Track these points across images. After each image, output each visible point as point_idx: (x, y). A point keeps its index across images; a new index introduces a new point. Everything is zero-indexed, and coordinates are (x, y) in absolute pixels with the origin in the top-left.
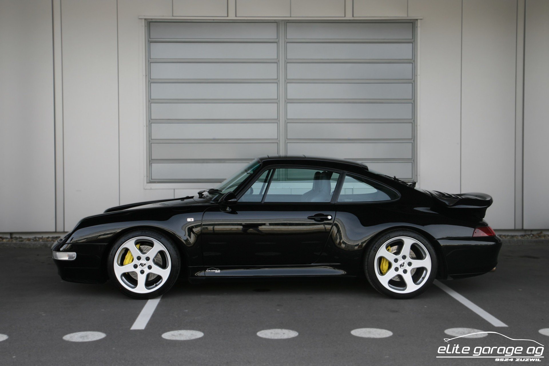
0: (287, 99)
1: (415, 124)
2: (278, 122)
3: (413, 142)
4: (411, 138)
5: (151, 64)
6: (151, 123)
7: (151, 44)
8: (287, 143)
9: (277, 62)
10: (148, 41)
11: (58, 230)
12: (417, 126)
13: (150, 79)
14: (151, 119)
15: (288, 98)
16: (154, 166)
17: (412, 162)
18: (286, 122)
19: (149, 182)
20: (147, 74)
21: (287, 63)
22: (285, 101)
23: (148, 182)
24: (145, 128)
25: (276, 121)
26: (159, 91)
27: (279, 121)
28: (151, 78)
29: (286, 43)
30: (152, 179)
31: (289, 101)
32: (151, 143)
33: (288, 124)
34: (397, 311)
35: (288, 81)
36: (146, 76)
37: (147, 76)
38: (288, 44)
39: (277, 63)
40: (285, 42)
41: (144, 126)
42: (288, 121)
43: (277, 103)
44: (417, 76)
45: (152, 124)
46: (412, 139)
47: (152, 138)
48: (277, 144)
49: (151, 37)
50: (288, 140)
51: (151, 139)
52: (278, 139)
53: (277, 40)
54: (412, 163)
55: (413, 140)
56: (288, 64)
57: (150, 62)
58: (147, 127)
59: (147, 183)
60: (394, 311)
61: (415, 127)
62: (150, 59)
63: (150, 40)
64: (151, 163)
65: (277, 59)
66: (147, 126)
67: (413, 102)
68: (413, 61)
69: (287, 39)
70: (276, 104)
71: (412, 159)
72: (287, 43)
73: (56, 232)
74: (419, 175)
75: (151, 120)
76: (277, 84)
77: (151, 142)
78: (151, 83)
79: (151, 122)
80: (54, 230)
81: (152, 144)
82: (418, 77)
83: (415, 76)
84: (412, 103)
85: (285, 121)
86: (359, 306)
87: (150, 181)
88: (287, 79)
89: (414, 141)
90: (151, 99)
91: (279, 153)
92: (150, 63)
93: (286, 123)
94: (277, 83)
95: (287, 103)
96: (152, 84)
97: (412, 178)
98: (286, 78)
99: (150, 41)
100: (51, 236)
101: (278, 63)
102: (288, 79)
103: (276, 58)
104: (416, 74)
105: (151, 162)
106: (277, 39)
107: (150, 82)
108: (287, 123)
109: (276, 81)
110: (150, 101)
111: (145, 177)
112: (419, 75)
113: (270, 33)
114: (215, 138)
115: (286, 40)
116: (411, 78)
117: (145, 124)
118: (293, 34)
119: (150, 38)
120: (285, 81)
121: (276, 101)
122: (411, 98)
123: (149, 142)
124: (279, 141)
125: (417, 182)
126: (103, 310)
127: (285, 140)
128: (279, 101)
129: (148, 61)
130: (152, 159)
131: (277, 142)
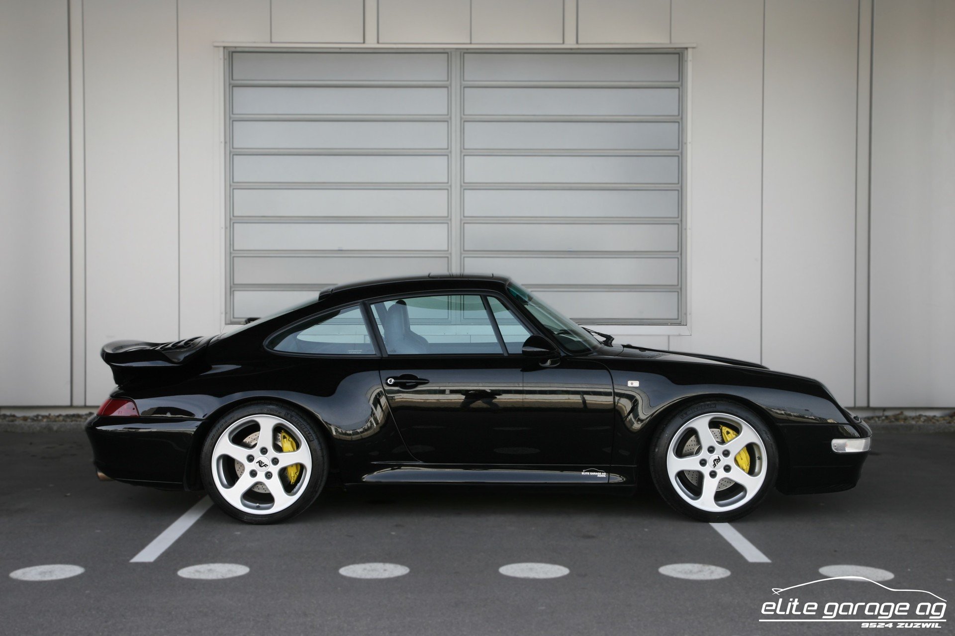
0: (464, 183)
1: (684, 227)
2: (449, 222)
3: (680, 257)
4: (676, 250)
5: (235, 123)
6: (234, 223)
7: (235, 89)
8: (464, 257)
9: (447, 121)
10: (230, 85)
11: (75, 403)
12: (686, 229)
13: (233, 148)
14: (233, 216)
15: (466, 181)
16: (238, 295)
17: (678, 290)
18: (462, 222)
19: (229, 322)
20: (228, 140)
21: (464, 121)
22: (461, 186)
23: (227, 323)
24: (223, 231)
25: (445, 220)
26: (246, 169)
27: (451, 219)
28: (235, 146)
29: (462, 88)
30: (234, 318)
31: (466, 187)
32: (234, 257)
33: (465, 225)
35: (465, 152)
36: (225, 143)
37: (228, 145)
38: (466, 89)
40: (461, 86)
41: (222, 228)
42: (465, 220)
43: (448, 189)
44: (686, 143)
45: (236, 225)
46: (678, 251)
47: (235, 248)
48: (446, 258)
49: (234, 78)
50: (464, 252)
51: (234, 250)
52: (448, 251)
53: (448, 83)
54: (677, 292)
55: (679, 253)
56: (466, 123)
57: (232, 119)
58: (227, 230)
59: (226, 324)
60: (588, 537)
61: (684, 231)
62: (233, 114)
63: (232, 82)
64: (234, 291)
65: (448, 115)
66: (226, 228)
67: (680, 189)
68: (679, 120)
69: (464, 80)
70: (446, 191)
71: (678, 285)
72: (464, 87)
73: (71, 407)
74: (690, 314)
75: (233, 218)
76: (447, 157)
77: (233, 255)
78: (233, 155)
79: (233, 220)
80: (68, 403)
81: (235, 259)
82: (689, 146)
84: (678, 190)
85: (461, 220)
87: (230, 320)
88: (464, 149)
89: (681, 254)
90: (233, 182)
92: (233, 121)
93: (462, 224)
94: (448, 155)
95: (464, 189)
96: (235, 157)
97: (678, 319)
98: (463, 147)
99: (232, 85)
100: (64, 412)
101: (450, 121)
102: (467, 149)
103: (446, 113)
105: (232, 290)
106: (448, 81)
107: (233, 153)
108: (464, 223)
109: (445, 153)
110: (232, 186)
111: (222, 313)
112: (690, 143)
113: (436, 71)
114: (340, 249)
115: (463, 82)
116: (677, 148)
117: (223, 225)
118: (475, 72)
119: (232, 79)
120: (461, 152)
121: (445, 187)
122: (677, 182)
123: (230, 255)
124: (451, 254)
125: (686, 325)
126: (99, 531)
127: (461, 253)
128: (451, 186)
129: (230, 118)
130: (235, 283)
131: (447, 255)
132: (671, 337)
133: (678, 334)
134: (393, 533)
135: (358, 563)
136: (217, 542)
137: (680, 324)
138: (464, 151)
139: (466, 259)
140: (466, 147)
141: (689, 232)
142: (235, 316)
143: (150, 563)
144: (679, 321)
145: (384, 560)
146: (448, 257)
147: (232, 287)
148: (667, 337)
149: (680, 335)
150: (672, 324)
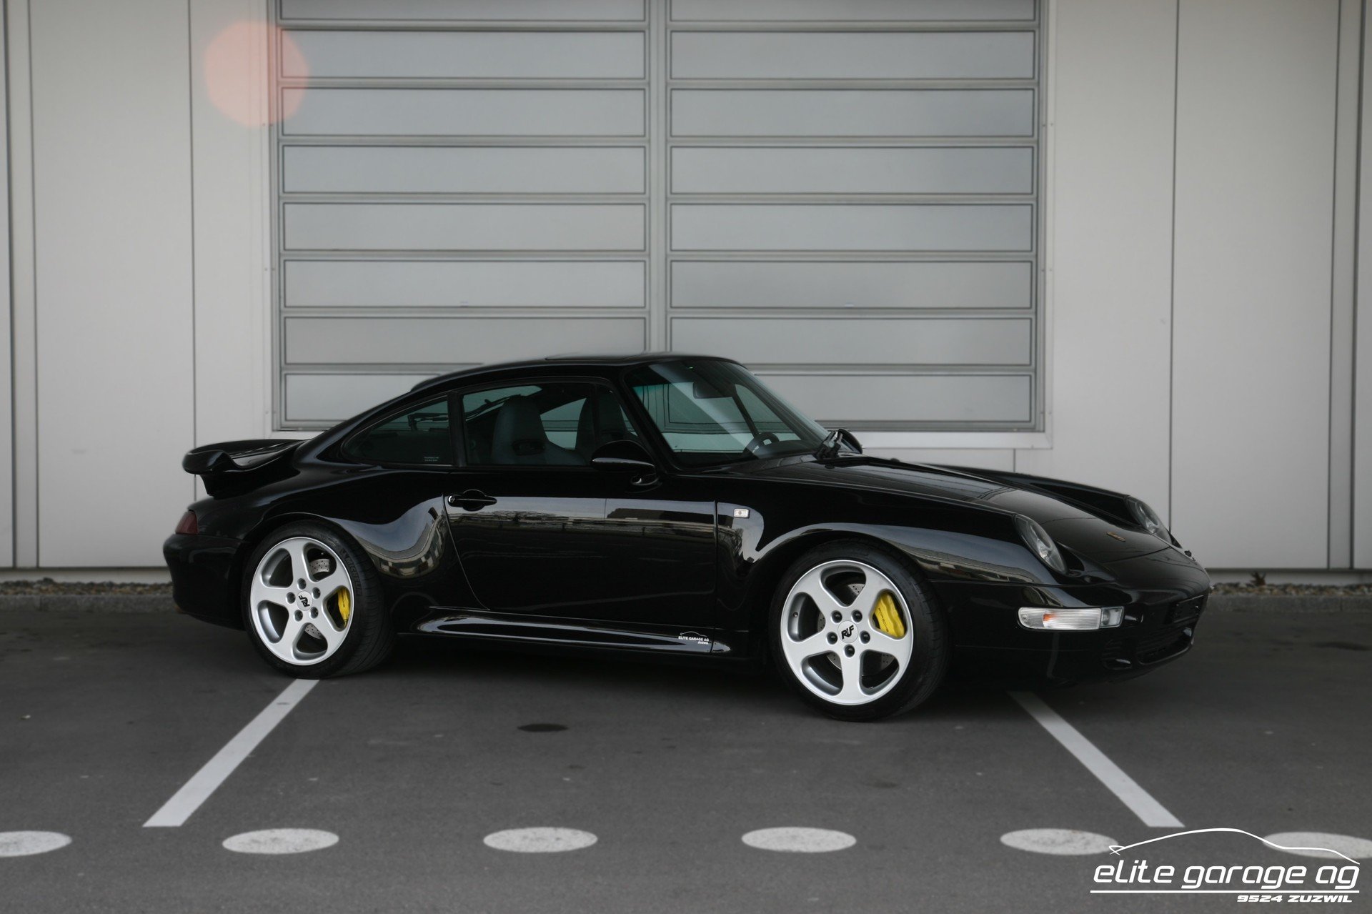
0: (671, 193)
1: (1041, 266)
2: (647, 259)
3: (1033, 317)
4: (1028, 305)
5: (285, 91)
6: (285, 261)
7: (285, 33)
8: (672, 318)
10: (277, 26)
11: (22, 564)
12: (1044, 270)
13: (283, 134)
14: (285, 249)
15: (674, 190)
16: (295, 383)
17: (1030, 373)
18: (669, 259)
19: (278, 428)
20: (274, 122)
21: (671, 89)
22: (667, 199)
23: (275, 428)
24: (268, 274)
25: (640, 255)
27: (649, 255)
28: (286, 131)
29: (669, 34)
30: (286, 420)
31: (675, 200)
32: (285, 318)
33: (674, 264)
34: (893, 786)
35: (673, 142)
36: (271, 125)
37: (274, 127)
38: (674, 35)
39: (644, 89)
40: (666, 30)
41: (266, 269)
42: (673, 258)
43: (644, 204)
44: (1045, 126)
45: (289, 264)
46: (1031, 308)
47: (288, 303)
48: (642, 321)
49: (284, 15)
50: (672, 310)
51: (285, 306)
52: (645, 307)
53: (644, 24)
54: (1030, 376)
55: (1034, 309)
56: (674, 92)
57: (281, 84)
58: (274, 272)
59: (273, 430)
60: (885, 785)
61: (1041, 275)
62: (282, 76)
63: (281, 21)
64: (286, 375)
65: (644, 78)
66: (272, 269)
67: (1034, 203)
68: (1034, 84)
69: (671, 20)
70: (642, 207)
71: (1030, 364)
72: (672, 32)
73: (15, 569)
74: (1050, 413)
75: (285, 253)
76: (642, 150)
77: (283, 315)
78: (284, 146)
79: (283, 257)
80: (10, 564)
81: (288, 321)
82: (1050, 129)
83: (1041, 125)
84: (1032, 205)
85: (667, 256)
86: (795, 772)
87: (281, 424)
89: (1036, 313)
90: (284, 192)
91: (650, 348)
92: (283, 88)
93: (669, 263)
94: (644, 147)
95: (672, 204)
96: (286, 149)
97: (1030, 421)
98: (669, 134)
99: (281, 27)
101: (647, 88)
102: (676, 136)
103: (641, 74)
104: (1044, 123)
105: (284, 373)
106: (644, 20)
107: (282, 143)
108: (672, 261)
109: (640, 142)
110: (283, 198)
111: (267, 413)
112: (1052, 124)
114: (465, 304)
115: (670, 24)
116: (1031, 134)
117: (268, 265)
119: (281, 17)
120: (667, 141)
121: (640, 200)
122: (1029, 191)
123: (280, 315)
124: (649, 312)
125: (1044, 431)
126: (86, 777)
127: (666, 311)
128: (649, 199)
129: (278, 83)
130: (288, 361)
131: (644, 316)
132: (1017, 452)
133: (1029, 446)
134: (567, 779)
135: (513, 828)
136: (281, 793)
137: (1033, 430)
138: (672, 139)
139: (674, 321)
140: (674, 133)
141: (1049, 274)
142: (288, 418)
143: (175, 828)
144: (1032, 424)
145: (555, 823)
146: (644, 318)
147: (284, 368)
148: (1012, 452)
149: (1032, 449)
150: (1019, 430)
